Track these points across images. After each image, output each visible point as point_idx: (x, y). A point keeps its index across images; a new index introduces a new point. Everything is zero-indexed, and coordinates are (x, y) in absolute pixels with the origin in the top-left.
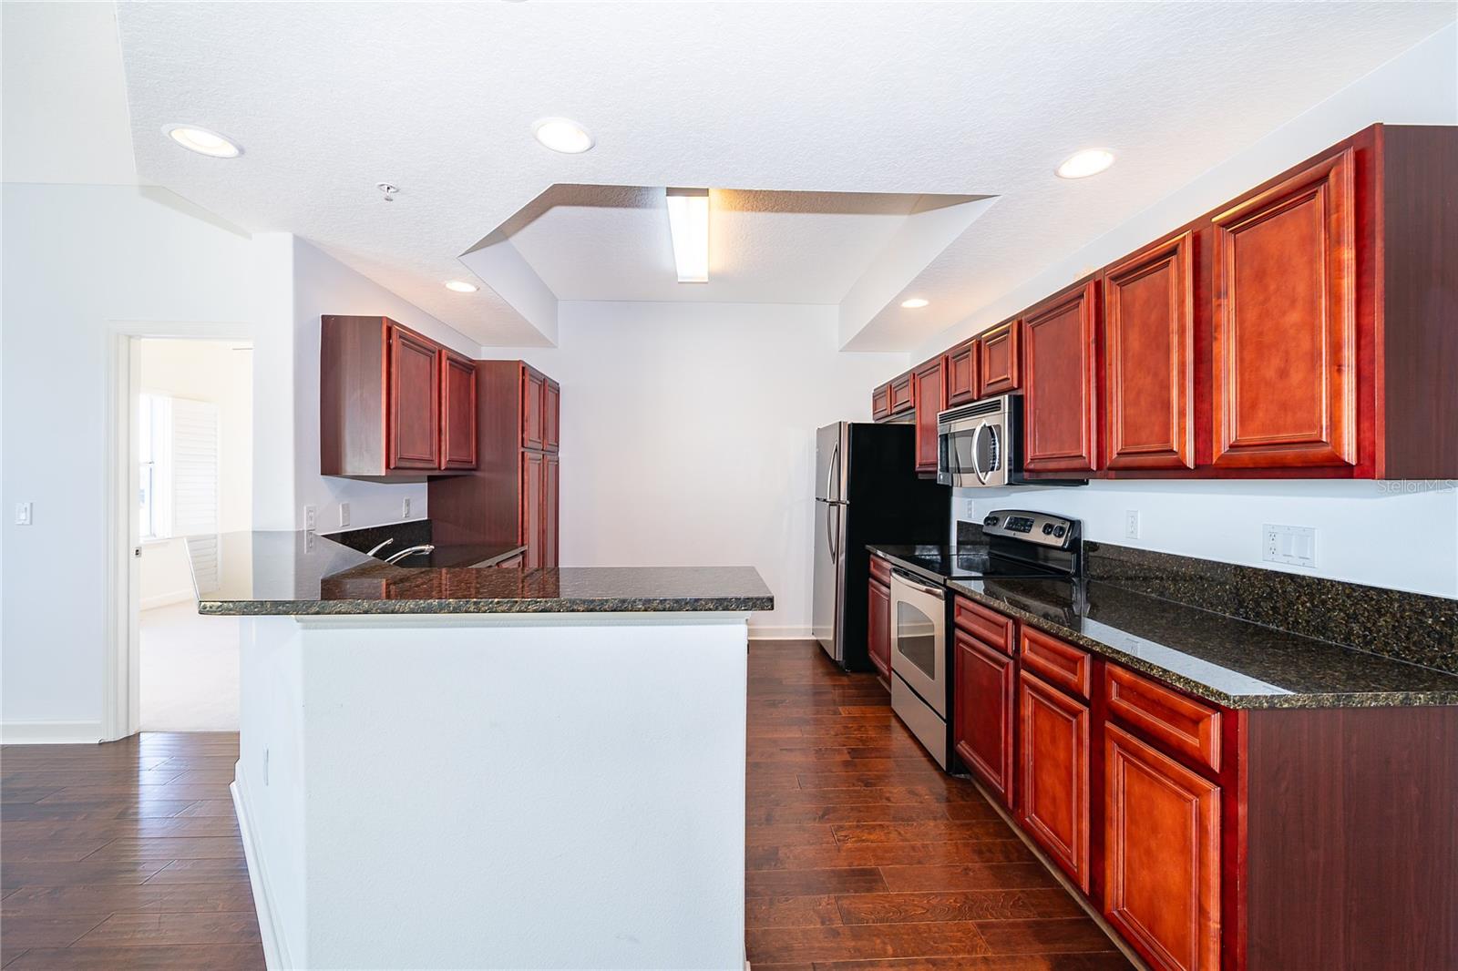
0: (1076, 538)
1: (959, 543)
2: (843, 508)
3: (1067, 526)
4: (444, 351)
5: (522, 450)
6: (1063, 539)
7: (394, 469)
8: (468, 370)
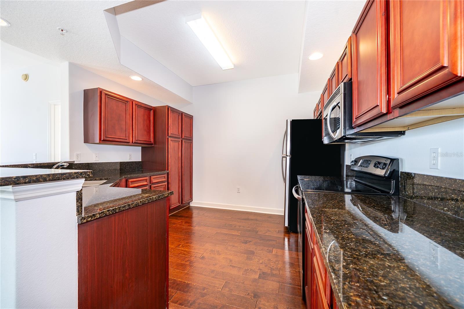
0: (394, 170)
1: (347, 176)
2: (288, 158)
3: (388, 162)
4: (134, 102)
5: (168, 137)
6: (384, 171)
7: (102, 140)
8: (148, 109)
